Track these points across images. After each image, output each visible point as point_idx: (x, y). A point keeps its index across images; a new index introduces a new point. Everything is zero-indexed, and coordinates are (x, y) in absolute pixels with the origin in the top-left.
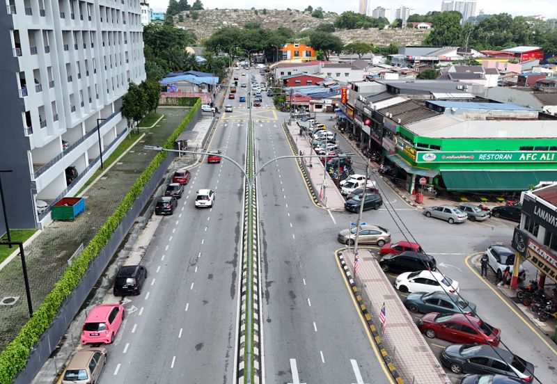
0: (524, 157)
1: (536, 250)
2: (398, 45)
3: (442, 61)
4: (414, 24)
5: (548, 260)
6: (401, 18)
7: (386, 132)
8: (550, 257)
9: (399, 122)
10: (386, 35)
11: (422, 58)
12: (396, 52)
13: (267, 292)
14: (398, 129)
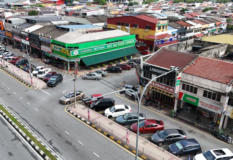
0: (109, 46)
1: (153, 84)
3: (24, 5)
5: (161, 87)
7: (41, 43)
8: (161, 86)
9: (51, 37)
11: (14, 4)
13: (54, 147)
14: (51, 41)
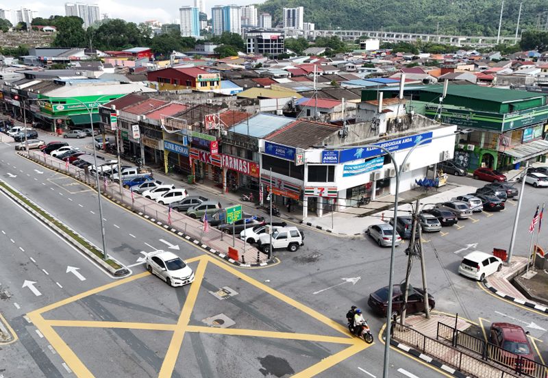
2: (27, 47)
4: (39, 27)
6: (24, 21)
9: (38, 93)
10: (13, 38)
11: (53, 59)
12: (27, 54)
14: (38, 96)
